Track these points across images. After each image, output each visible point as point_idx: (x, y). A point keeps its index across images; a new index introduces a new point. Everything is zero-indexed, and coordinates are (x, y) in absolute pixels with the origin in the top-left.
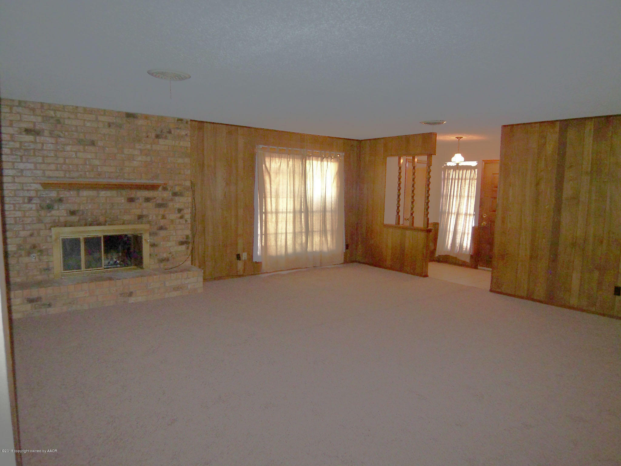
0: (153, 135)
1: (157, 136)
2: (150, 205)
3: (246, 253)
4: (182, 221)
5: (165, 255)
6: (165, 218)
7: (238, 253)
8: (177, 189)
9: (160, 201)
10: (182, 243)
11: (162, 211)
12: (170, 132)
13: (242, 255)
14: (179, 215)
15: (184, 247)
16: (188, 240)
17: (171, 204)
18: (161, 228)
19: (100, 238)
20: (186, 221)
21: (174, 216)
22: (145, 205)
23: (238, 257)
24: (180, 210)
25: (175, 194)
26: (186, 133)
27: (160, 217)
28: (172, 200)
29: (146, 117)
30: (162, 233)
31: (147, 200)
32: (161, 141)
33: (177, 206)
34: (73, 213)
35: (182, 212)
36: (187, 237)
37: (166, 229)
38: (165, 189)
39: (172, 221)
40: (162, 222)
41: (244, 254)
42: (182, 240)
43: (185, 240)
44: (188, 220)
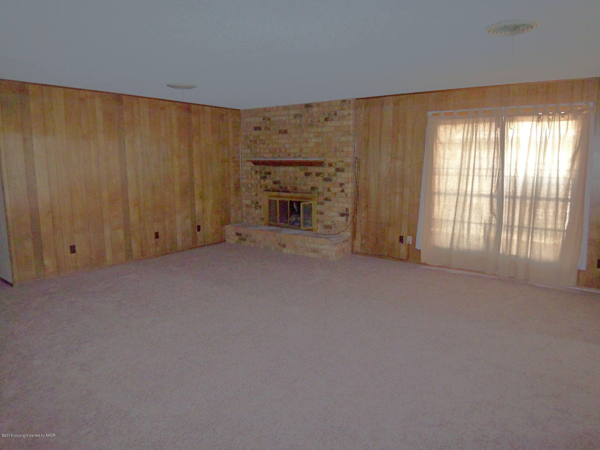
0: (322, 119)
1: (326, 120)
2: (320, 178)
3: (411, 237)
4: (343, 194)
5: (329, 223)
6: (330, 191)
7: (402, 235)
8: (340, 165)
9: (326, 176)
10: (342, 215)
11: (327, 184)
12: (336, 114)
13: (407, 238)
14: (340, 189)
15: (343, 219)
16: (348, 212)
17: (334, 179)
18: (327, 199)
19: (287, 202)
20: (346, 195)
21: (337, 190)
22: (316, 178)
23: (401, 239)
24: (341, 185)
25: (338, 170)
26: (349, 112)
27: (326, 189)
28: (335, 175)
29: (319, 105)
30: (328, 203)
31: (318, 174)
32: (329, 123)
33: (340, 181)
34: (275, 183)
35: (343, 186)
36: (347, 210)
37: (330, 200)
38: (330, 165)
39: (335, 194)
40: (327, 194)
41: (408, 237)
42: (342, 212)
43: (345, 212)
44: (348, 194)
